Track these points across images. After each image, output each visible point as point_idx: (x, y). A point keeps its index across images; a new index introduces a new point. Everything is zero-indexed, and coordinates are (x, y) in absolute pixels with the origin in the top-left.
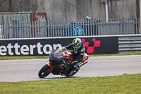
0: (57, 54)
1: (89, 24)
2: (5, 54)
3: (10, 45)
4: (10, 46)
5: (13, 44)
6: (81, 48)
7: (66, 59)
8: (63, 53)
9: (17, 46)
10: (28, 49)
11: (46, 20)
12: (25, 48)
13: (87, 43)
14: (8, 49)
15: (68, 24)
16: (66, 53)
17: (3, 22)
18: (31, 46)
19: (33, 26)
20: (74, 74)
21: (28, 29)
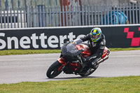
0: (71, 48)
1: (133, 10)
2: (29, 47)
3: (34, 35)
4: (34, 37)
5: (38, 35)
6: (101, 40)
7: (82, 54)
8: (78, 47)
9: (43, 37)
10: (57, 41)
11: (80, 4)
12: (53, 39)
13: (132, 33)
14: (31, 40)
15: (108, 10)
16: (81, 46)
17: (26, 7)
18: (61, 37)
19: (64, 12)
20: (91, 73)
21: (57, 15)
